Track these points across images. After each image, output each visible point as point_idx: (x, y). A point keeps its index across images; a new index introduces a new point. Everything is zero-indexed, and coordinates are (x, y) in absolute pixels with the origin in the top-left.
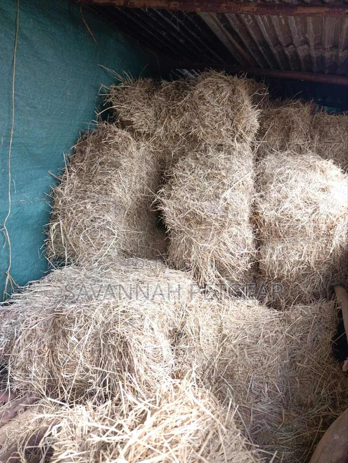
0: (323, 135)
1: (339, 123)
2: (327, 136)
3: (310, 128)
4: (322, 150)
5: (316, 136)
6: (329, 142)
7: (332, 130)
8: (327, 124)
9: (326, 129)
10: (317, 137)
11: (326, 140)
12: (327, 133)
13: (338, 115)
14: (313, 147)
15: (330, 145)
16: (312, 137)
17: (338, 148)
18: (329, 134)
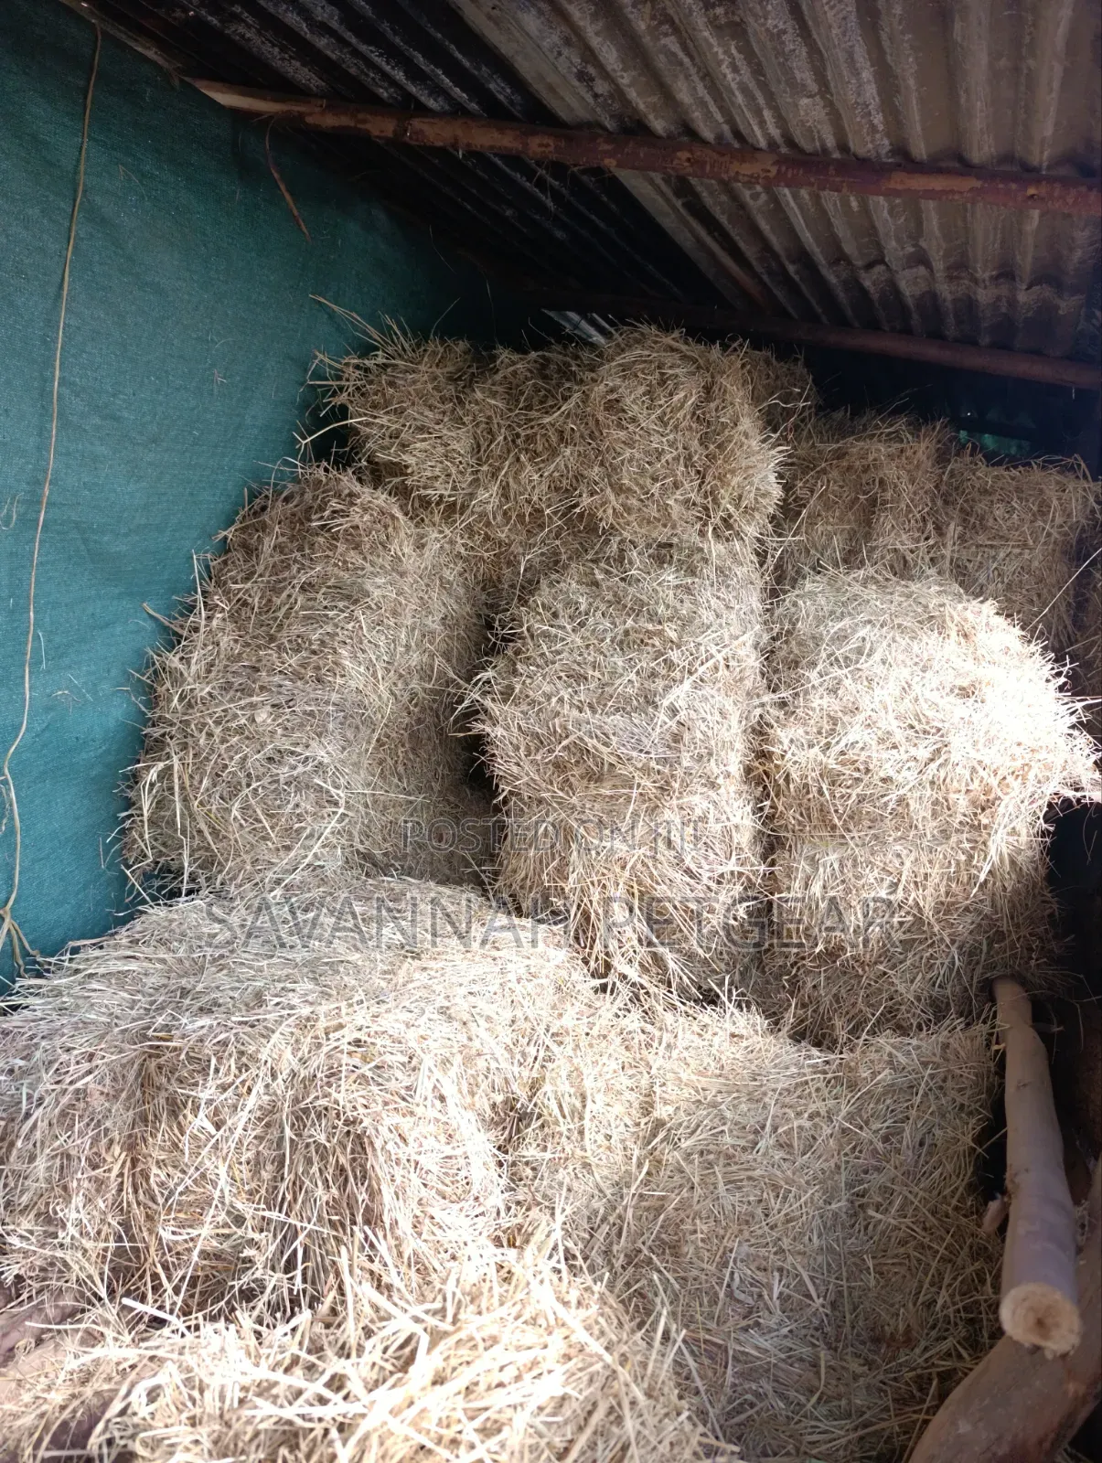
0: (973, 523)
1: (1019, 490)
2: (985, 528)
3: (933, 501)
4: (970, 566)
5: (952, 526)
6: (992, 546)
7: (999, 511)
8: (984, 492)
9: (981, 507)
10: (953, 530)
11: (981, 539)
12: (982, 518)
13: (1015, 467)
14: (943, 557)
15: (993, 553)
16: (939, 530)
17: (1016, 564)
18: (991, 523)
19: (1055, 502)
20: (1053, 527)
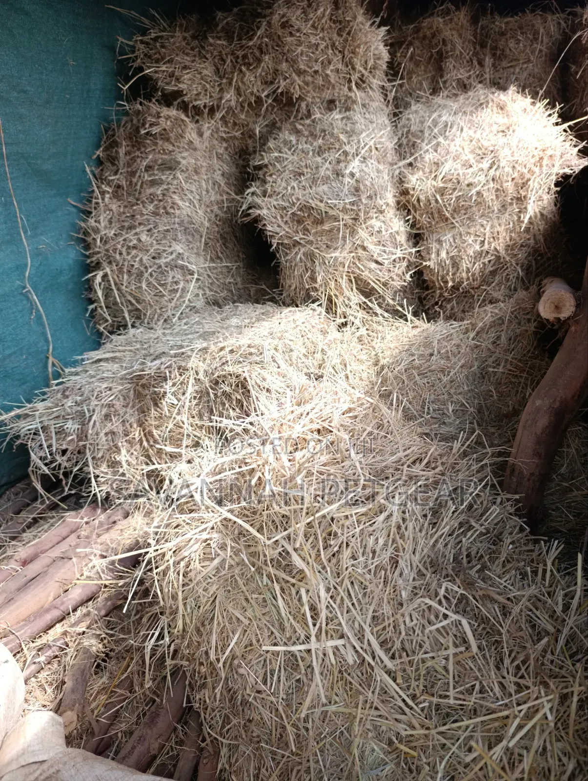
0: (499, 55)
1: (521, 28)
2: (505, 57)
3: (475, 49)
4: (501, 81)
5: (487, 59)
6: (511, 67)
7: (512, 44)
8: (503, 34)
9: (501, 44)
10: (488, 61)
11: (504, 64)
12: (503, 51)
13: (517, 15)
14: (485, 79)
15: (512, 70)
16: (481, 64)
17: (525, 74)
18: (508, 52)
19: (542, 30)
20: (543, 46)
